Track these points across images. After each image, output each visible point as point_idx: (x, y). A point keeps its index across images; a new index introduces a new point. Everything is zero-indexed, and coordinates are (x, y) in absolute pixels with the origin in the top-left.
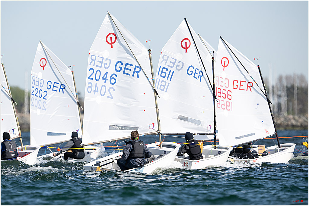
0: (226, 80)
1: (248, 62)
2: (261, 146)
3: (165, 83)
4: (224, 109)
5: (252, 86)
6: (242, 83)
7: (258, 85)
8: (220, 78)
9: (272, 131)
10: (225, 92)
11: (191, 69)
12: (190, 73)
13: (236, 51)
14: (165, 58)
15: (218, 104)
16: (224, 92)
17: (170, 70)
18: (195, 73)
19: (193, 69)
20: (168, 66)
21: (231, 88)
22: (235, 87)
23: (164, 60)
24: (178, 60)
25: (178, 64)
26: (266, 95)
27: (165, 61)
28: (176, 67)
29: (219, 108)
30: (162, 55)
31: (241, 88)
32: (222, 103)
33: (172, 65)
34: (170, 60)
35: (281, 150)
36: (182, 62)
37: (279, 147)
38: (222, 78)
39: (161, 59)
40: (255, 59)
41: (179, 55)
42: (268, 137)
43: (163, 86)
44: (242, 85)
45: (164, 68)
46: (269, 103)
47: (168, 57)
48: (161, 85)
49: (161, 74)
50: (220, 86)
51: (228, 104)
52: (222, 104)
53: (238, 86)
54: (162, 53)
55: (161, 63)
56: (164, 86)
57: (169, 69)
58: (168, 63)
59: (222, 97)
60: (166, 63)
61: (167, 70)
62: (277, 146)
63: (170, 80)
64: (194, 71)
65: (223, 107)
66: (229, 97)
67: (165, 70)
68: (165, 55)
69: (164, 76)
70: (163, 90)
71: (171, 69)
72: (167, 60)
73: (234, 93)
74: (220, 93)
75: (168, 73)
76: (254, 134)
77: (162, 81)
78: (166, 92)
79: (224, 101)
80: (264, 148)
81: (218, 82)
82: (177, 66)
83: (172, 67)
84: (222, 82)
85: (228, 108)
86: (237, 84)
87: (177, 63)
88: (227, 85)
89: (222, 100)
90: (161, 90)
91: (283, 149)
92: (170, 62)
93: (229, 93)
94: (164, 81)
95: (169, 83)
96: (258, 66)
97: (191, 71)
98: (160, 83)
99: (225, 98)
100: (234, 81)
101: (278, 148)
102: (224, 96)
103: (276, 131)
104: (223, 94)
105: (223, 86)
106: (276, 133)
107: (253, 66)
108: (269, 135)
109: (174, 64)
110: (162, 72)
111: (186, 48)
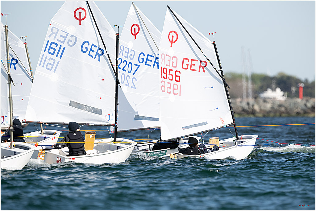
0: (174, 58)
1: (202, 38)
2: (213, 138)
3: (53, 61)
4: (170, 93)
5: (205, 66)
6: (194, 62)
7: (212, 65)
8: (167, 55)
9: (228, 120)
10: (173, 73)
11: (86, 45)
12: (84, 50)
13: (187, 24)
14: (55, 31)
15: (163, 87)
16: (171, 72)
17: (61, 46)
18: (91, 50)
19: (89, 45)
20: (58, 40)
21: (179, 68)
22: (185, 66)
23: (53, 33)
24: (71, 33)
25: (71, 39)
26: (223, 77)
27: (54, 35)
28: (68, 42)
29: (164, 91)
30: (50, 27)
31: (192, 68)
32: (168, 85)
33: (62, 39)
34: (60, 33)
35: (239, 143)
36: (75, 37)
37: (238, 139)
38: (169, 56)
39: (49, 32)
40: (210, 34)
41: (72, 27)
42: (223, 127)
43: (50, 64)
44: (194, 65)
45: (52, 43)
46: (225, 87)
47: (58, 30)
48: (48, 63)
49: (49, 50)
50: (167, 65)
51: (175, 87)
52: (168, 87)
53: (188, 65)
54: (50, 25)
55: (49, 37)
56: (53, 65)
57: (59, 44)
58: (58, 37)
59: (168, 78)
60: (55, 37)
61: (57, 45)
62: (235, 138)
63: (60, 58)
64: (89, 47)
65: (169, 90)
66: (178, 79)
67: (53, 46)
68: (55, 28)
69: (52, 52)
70: (51, 70)
71: (61, 44)
72: (56, 34)
73: (184, 74)
74: (166, 74)
75: (57, 49)
76: (206, 123)
77: (50, 59)
78: (54, 72)
79: (170, 83)
80: (217, 140)
81: (163, 61)
82: (70, 40)
83: (63, 42)
84: (169, 61)
85: (175, 92)
86: (188, 63)
87: (69, 38)
88: (175, 65)
89: (167, 83)
90: (48, 69)
91: (242, 142)
92: (61, 36)
93: (178, 74)
94: (52, 59)
95: (59, 62)
96: (214, 42)
97: (86, 48)
98: (47, 61)
99: (172, 80)
100: (184, 60)
101: (236, 141)
102: (171, 77)
103: (233, 121)
104: (169, 74)
105: (169, 66)
106: (234, 123)
107: (208, 42)
108: (224, 125)
109: (65, 38)
110: (50, 47)
111: (80, 20)
